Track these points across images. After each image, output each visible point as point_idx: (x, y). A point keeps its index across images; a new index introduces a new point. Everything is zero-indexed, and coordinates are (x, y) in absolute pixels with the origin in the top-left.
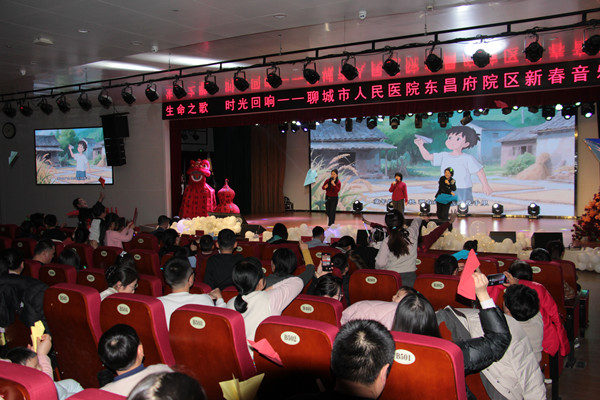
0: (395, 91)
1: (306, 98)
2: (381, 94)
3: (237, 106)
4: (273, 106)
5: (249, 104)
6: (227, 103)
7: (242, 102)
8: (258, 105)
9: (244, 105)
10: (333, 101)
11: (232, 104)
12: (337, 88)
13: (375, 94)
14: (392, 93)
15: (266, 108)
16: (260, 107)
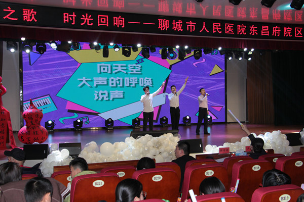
0: (230, 30)
1: (157, 24)
2: (220, 30)
3: (79, 20)
4: (123, 27)
5: (95, 21)
6: (66, 15)
7: (85, 18)
8: (106, 23)
9: (88, 22)
10: (182, 30)
11: (72, 17)
12: (185, 20)
13: (215, 30)
14: (227, 30)
15: (115, 28)
16: (108, 26)
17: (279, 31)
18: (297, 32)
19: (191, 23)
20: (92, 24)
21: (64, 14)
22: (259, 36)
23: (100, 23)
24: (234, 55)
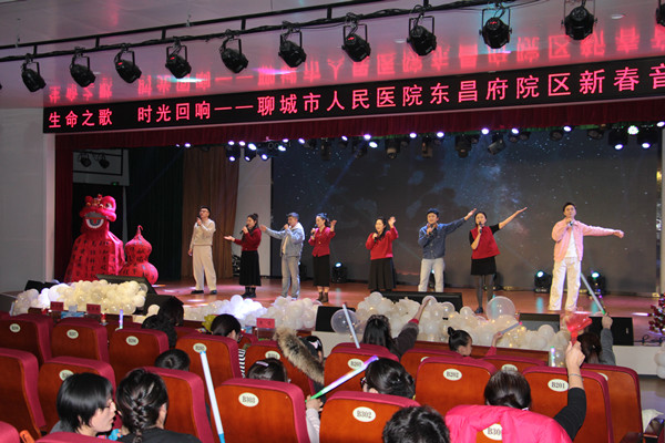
0: (387, 98)
1: (256, 107)
2: (365, 103)
3: (155, 115)
4: (208, 117)
6: (141, 111)
7: (162, 111)
8: (186, 115)
9: (165, 115)
10: (296, 111)
11: (147, 113)
13: (357, 103)
14: (381, 101)
16: (188, 118)
17: (504, 87)
18: (555, 85)
19: (312, 96)
20: (169, 119)
21: (139, 109)
23: (179, 116)
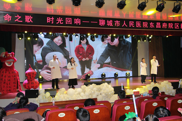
0: (139, 25)
1: (99, 23)
2: (133, 25)
3: (55, 21)
4: (80, 24)
5: (64, 21)
6: (48, 19)
7: (59, 20)
8: (70, 22)
9: (60, 22)
10: (112, 25)
11: (52, 20)
12: (114, 20)
13: (131, 25)
14: (137, 25)
15: (75, 25)
16: (71, 24)
17: (166, 25)
18: (176, 26)
19: (117, 21)
20: (63, 23)
21: (48, 18)
22: (155, 28)
23: (67, 22)
24: (141, 39)
